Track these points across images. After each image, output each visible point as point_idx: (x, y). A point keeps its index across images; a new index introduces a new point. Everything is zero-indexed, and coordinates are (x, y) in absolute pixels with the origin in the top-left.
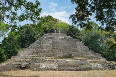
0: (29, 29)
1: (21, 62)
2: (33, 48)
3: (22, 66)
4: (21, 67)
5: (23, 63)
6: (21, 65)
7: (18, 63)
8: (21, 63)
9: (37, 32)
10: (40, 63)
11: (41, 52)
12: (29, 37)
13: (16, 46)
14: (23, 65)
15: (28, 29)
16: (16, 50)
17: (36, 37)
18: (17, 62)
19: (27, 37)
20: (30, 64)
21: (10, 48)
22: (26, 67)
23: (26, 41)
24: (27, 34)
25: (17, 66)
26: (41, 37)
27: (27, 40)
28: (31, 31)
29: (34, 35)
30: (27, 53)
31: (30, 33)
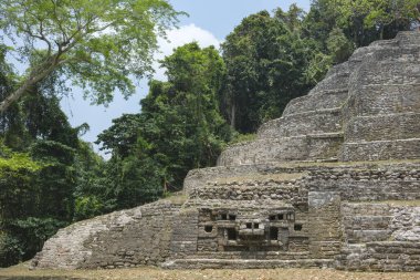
0: (273, 33)
1: (231, 195)
2: (306, 119)
3: (243, 229)
4: (233, 233)
5: (246, 204)
6: (233, 218)
7: (217, 203)
8: (231, 204)
9: (313, 47)
10: (381, 197)
11: (363, 133)
12: (273, 75)
13: (210, 119)
14: (253, 216)
15: (265, 36)
16: (212, 139)
17: (311, 71)
18: (206, 196)
19: (263, 78)
20: (303, 206)
21: (177, 129)
22: (273, 233)
23: (261, 98)
24: (265, 62)
25: (209, 229)
26: (345, 64)
27: (267, 88)
28: (283, 42)
29: (301, 64)
30: (274, 150)
31: (277, 54)
